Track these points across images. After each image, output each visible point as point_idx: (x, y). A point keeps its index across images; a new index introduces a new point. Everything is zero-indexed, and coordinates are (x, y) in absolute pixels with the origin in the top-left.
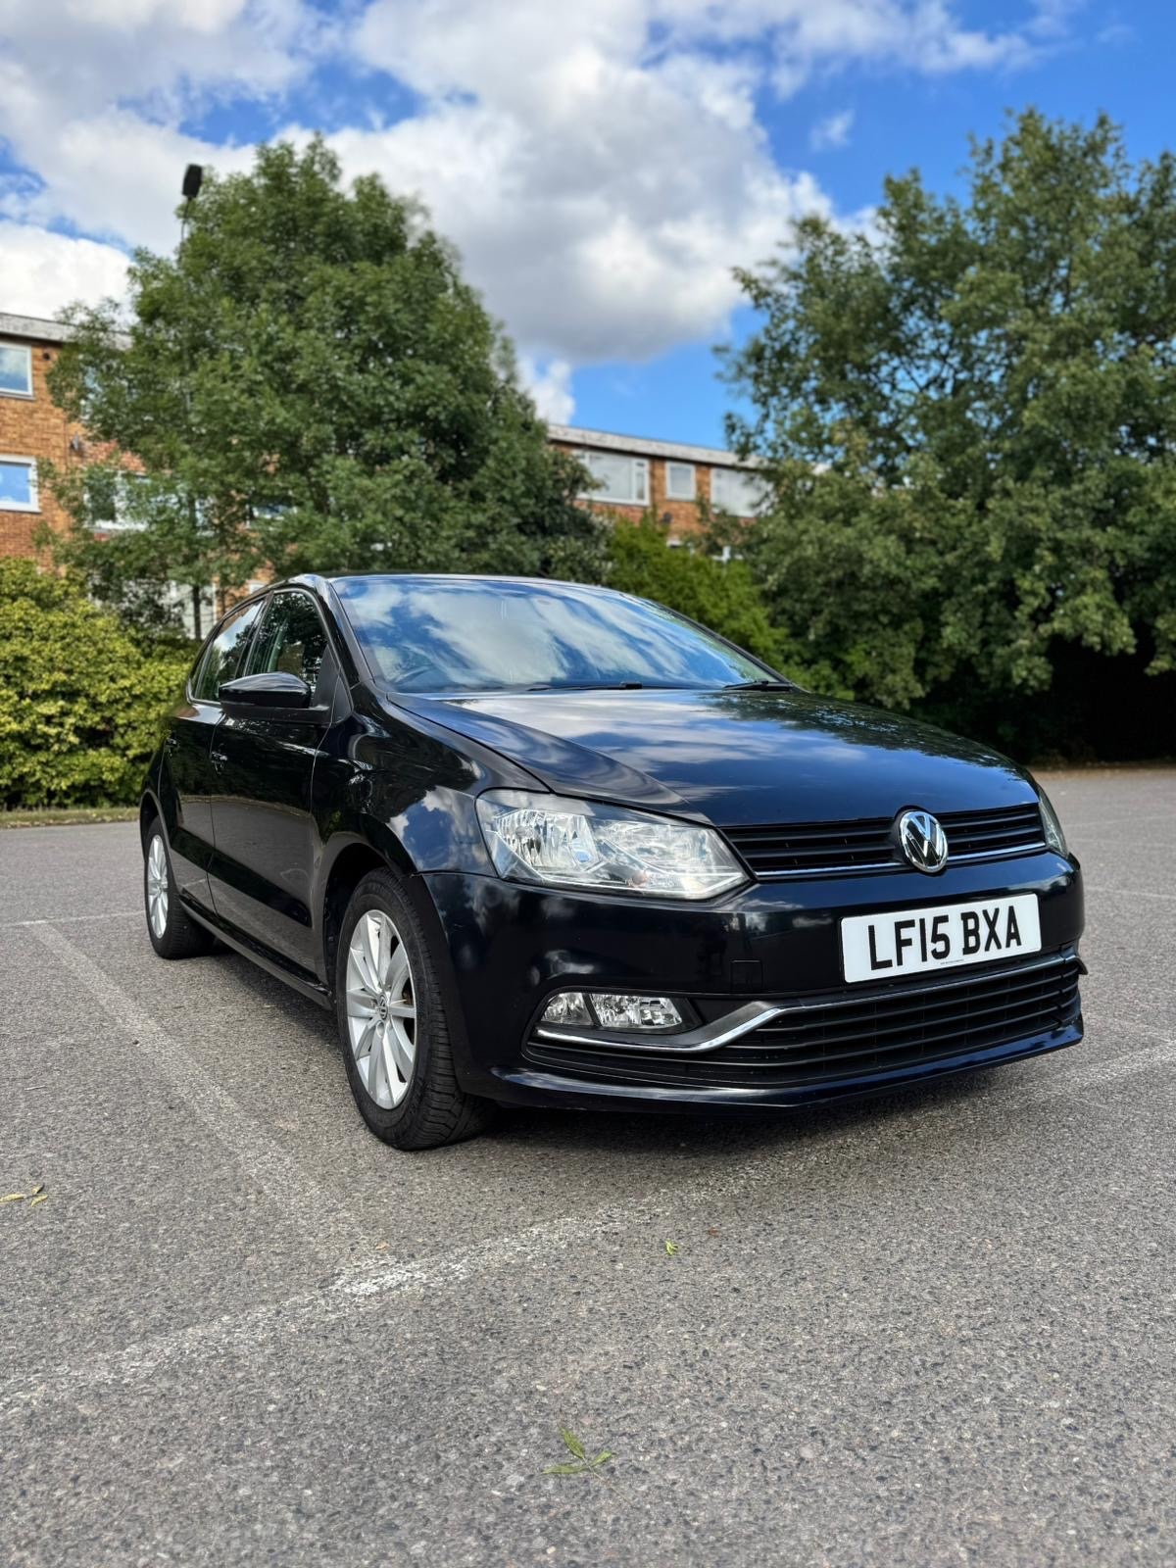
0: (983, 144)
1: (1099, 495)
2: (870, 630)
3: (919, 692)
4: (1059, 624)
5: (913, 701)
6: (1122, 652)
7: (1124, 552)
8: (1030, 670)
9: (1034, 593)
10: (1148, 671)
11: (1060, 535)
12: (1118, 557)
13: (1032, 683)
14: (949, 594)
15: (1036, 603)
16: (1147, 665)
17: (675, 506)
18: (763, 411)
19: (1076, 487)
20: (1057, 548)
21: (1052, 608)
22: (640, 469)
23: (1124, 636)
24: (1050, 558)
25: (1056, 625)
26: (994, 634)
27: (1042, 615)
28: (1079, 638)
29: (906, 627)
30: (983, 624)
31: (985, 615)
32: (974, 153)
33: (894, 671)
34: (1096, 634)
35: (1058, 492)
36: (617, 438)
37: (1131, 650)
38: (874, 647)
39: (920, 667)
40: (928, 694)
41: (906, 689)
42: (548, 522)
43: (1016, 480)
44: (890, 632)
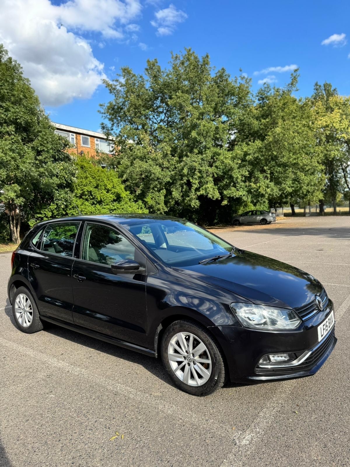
0: (175, 56)
1: (210, 158)
2: (152, 192)
3: (166, 210)
4: (202, 192)
5: (165, 212)
6: (217, 199)
7: (216, 173)
8: (195, 204)
9: (195, 184)
10: (222, 204)
11: (201, 168)
12: (215, 174)
13: (196, 207)
14: (173, 183)
15: (196, 186)
16: (221, 203)
17: (84, 149)
18: (112, 123)
19: (204, 156)
20: (200, 172)
21: (199, 188)
22: (72, 137)
23: (217, 195)
24: (199, 174)
25: (201, 192)
26: (185, 194)
27: (197, 190)
28: (207, 196)
29: (161, 191)
30: (182, 191)
31: (182, 189)
32: (172, 58)
33: (159, 204)
34: (211, 195)
35: (200, 156)
36: (65, 126)
37: (220, 199)
38: (153, 197)
39: (166, 203)
40: (168, 210)
41: (163, 209)
42: (57, 157)
43: (190, 153)
44: (157, 193)
